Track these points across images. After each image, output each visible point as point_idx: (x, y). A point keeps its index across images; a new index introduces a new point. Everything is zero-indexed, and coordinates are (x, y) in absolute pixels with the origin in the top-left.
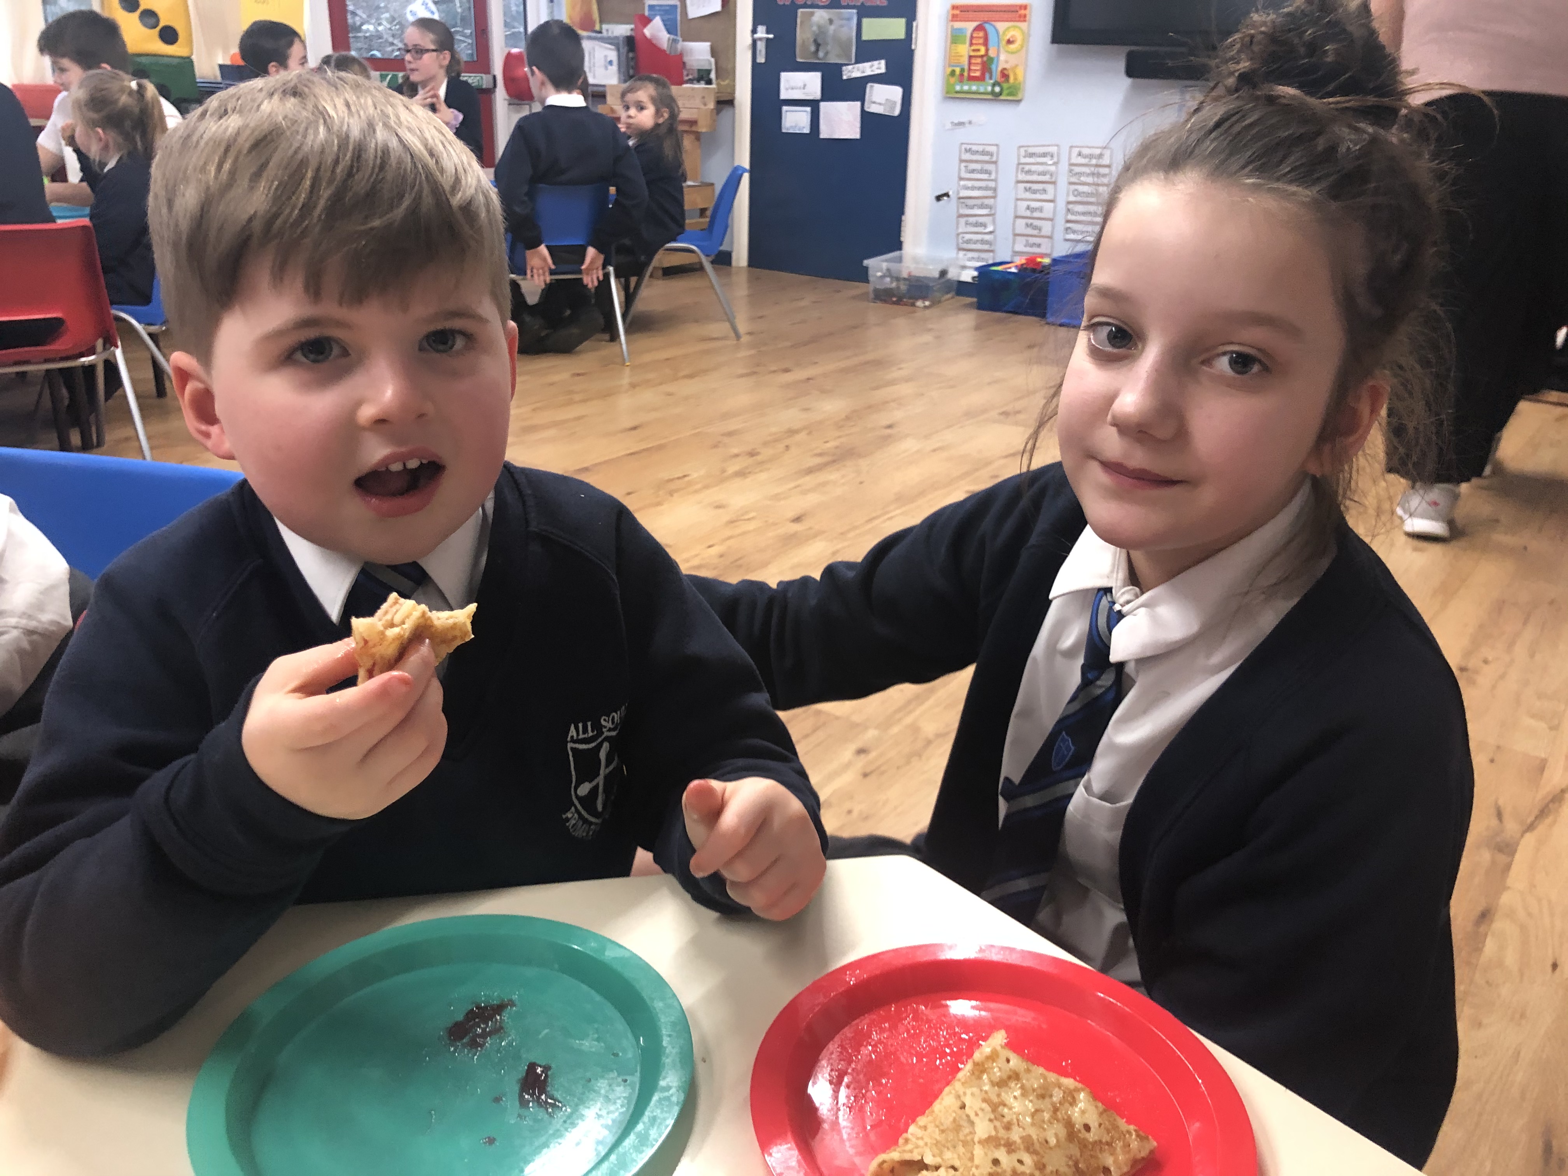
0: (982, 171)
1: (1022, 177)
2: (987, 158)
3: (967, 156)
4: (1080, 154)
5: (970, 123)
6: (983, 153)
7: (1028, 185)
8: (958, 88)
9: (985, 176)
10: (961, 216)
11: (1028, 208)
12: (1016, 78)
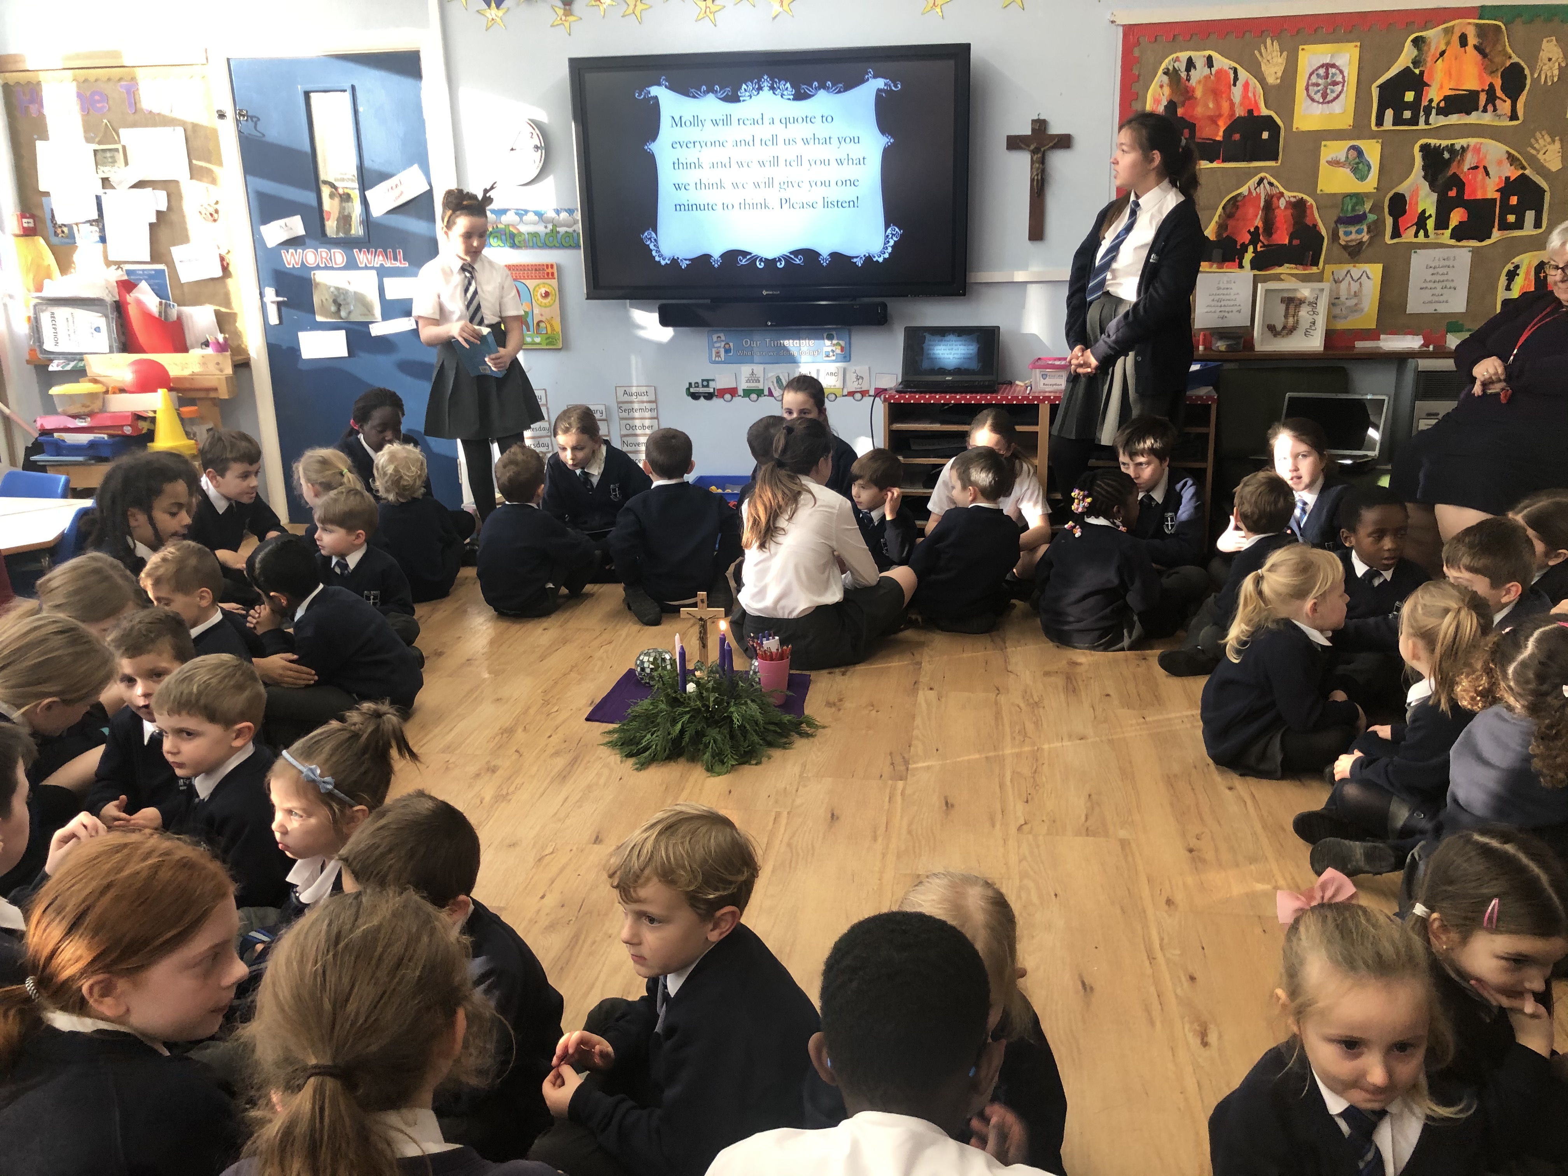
4: (625, 393)
12: (553, 330)
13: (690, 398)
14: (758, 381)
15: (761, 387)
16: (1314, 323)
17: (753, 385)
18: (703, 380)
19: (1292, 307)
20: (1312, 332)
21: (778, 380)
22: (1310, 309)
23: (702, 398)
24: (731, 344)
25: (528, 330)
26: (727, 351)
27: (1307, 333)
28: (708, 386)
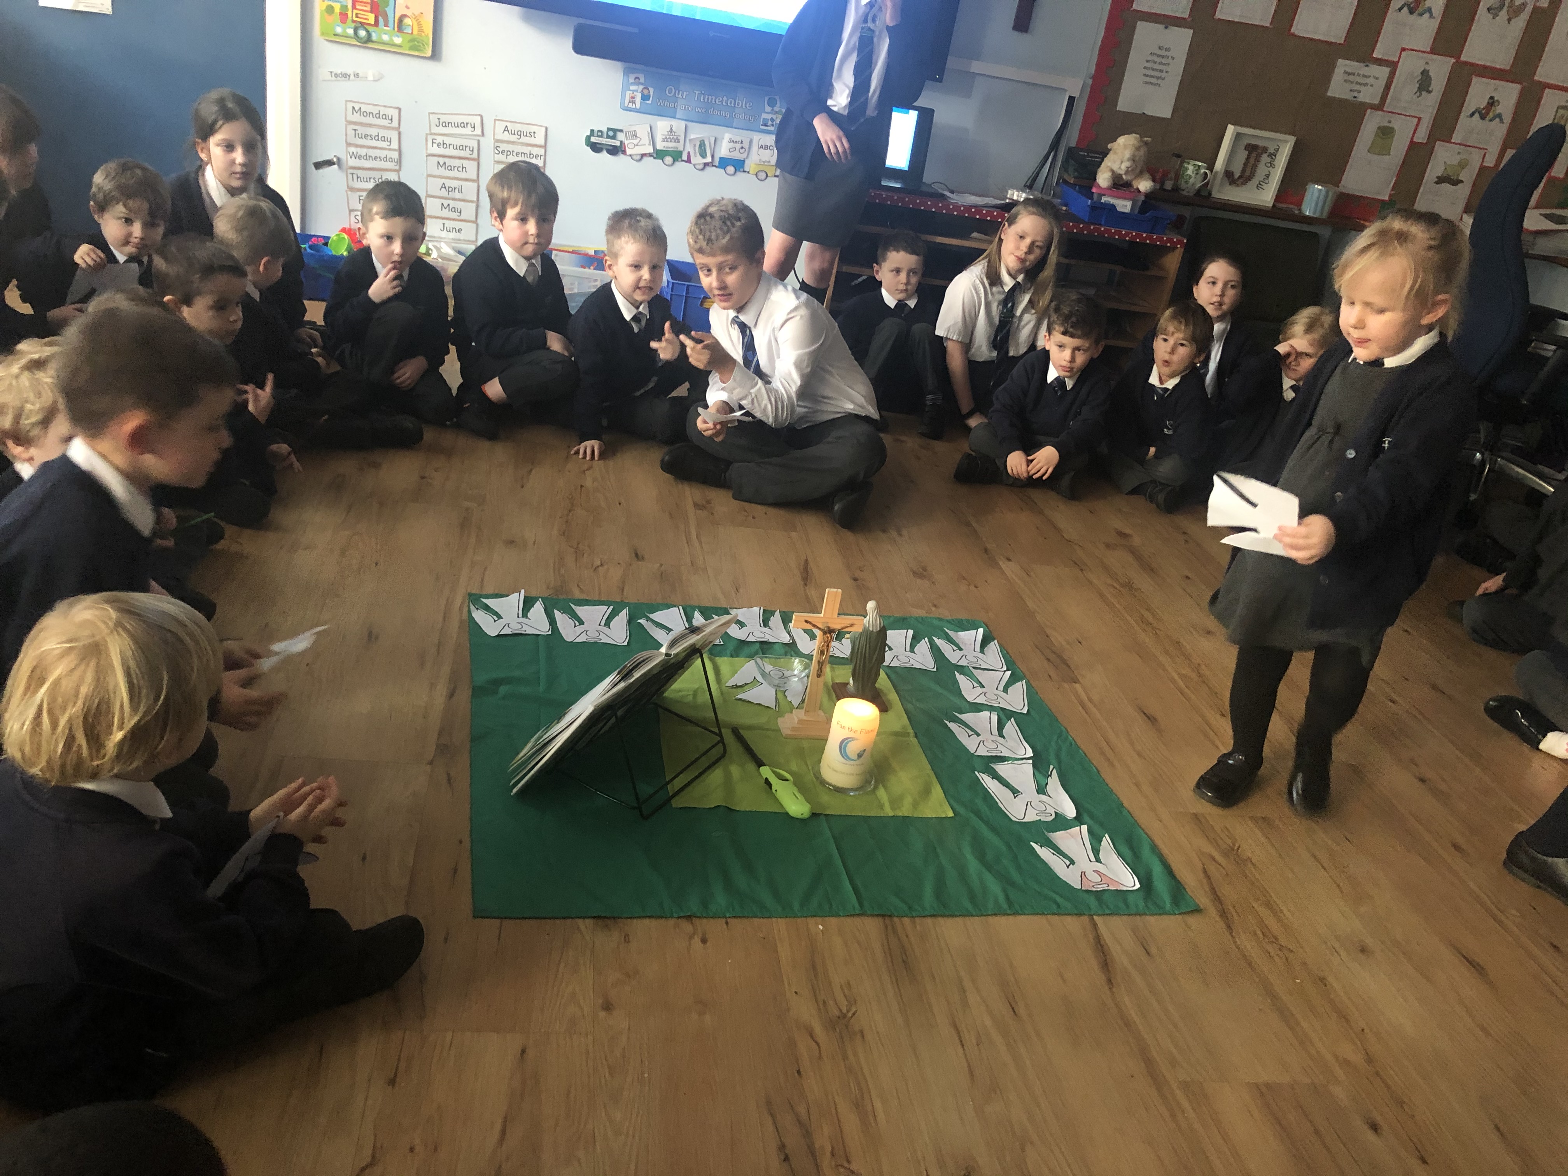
0: (377, 138)
1: (435, 150)
2: (385, 123)
3: (357, 117)
4: (506, 129)
5: (357, 75)
6: (378, 115)
7: (442, 160)
8: (339, 30)
9: (384, 145)
10: (352, 189)
11: (443, 186)
12: (421, 30)
13: (589, 148)
14: (677, 141)
15: (681, 149)
16: (1268, 176)
17: (671, 145)
18: (609, 129)
19: (1254, 155)
20: (1265, 186)
21: (702, 145)
22: (1269, 160)
23: (605, 152)
24: (651, 90)
25: (386, 25)
26: (645, 98)
27: (1259, 186)
28: (614, 137)
